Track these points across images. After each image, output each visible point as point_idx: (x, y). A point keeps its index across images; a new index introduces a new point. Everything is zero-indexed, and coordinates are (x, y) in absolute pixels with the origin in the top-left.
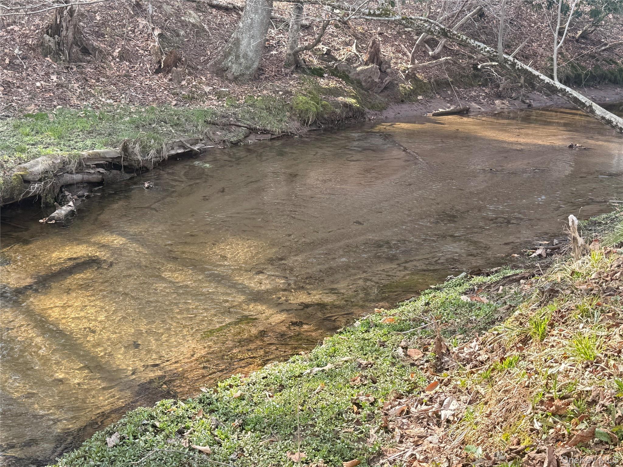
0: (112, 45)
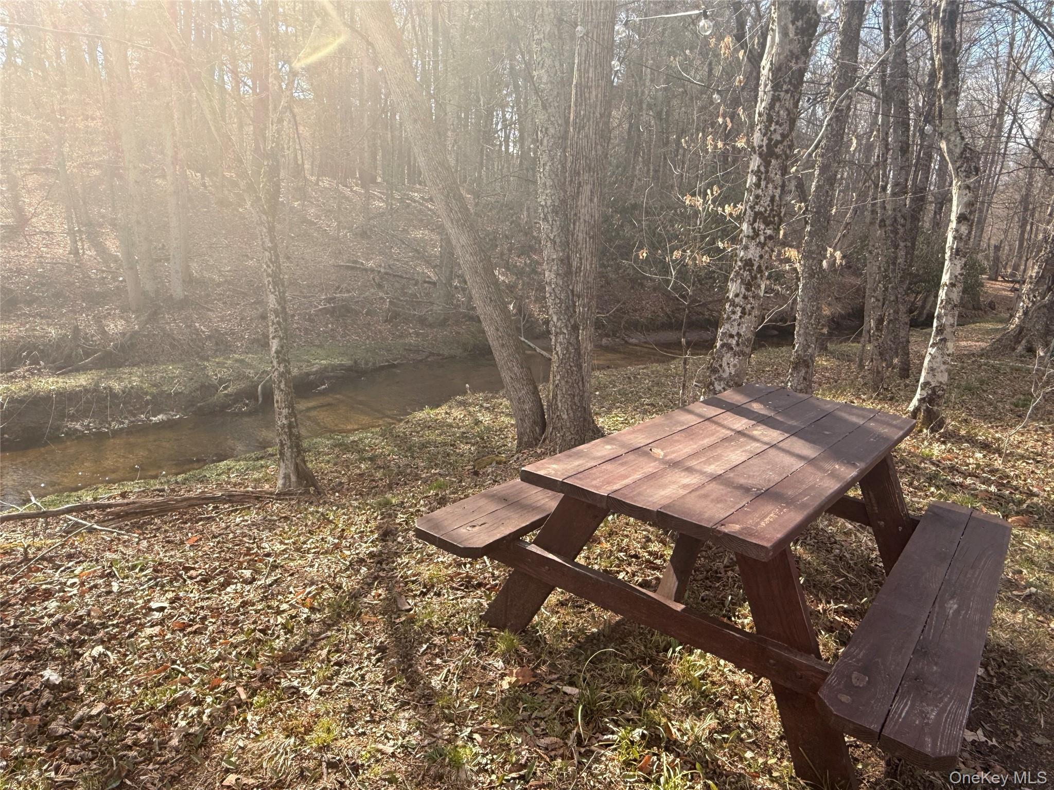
0: (363, 307)
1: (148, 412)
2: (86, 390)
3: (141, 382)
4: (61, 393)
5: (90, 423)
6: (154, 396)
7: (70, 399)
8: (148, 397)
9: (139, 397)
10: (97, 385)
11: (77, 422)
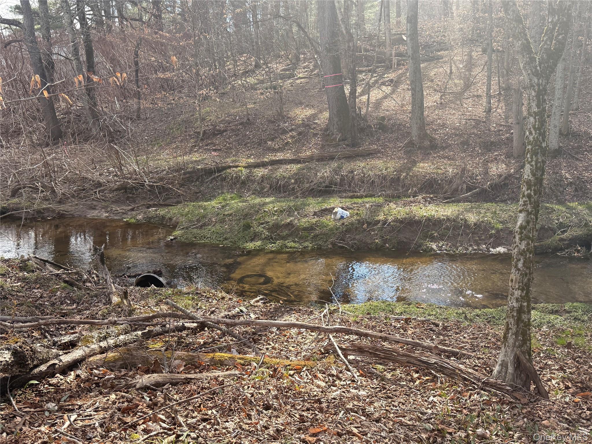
1: (490, 244)
2: (448, 219)
3: (492, 218)
4: (429, 220)
5: (443, 245)
6: (498, 231)
7: (434, 224)
8: (493, 232)
9: (486, 230)
10: (457, 217)
11: (435, 242)
